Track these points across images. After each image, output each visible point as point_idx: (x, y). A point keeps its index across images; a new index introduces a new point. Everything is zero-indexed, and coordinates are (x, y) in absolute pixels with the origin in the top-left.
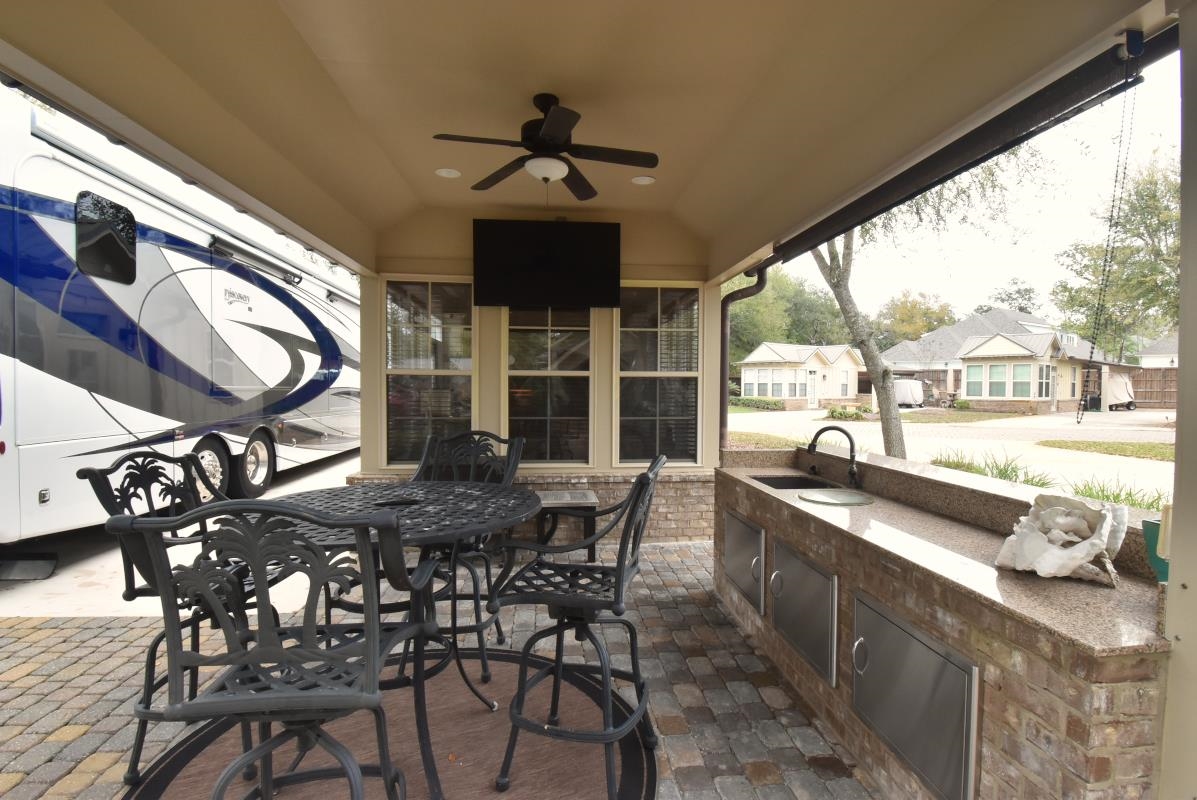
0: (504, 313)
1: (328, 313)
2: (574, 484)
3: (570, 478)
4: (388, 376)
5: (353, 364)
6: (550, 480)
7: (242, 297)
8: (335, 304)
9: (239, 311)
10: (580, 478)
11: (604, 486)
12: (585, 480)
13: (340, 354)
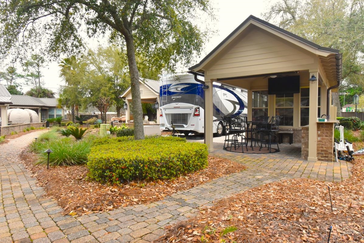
0: (275, 96)
1: (241, 95)
2: (289, 130)
3: (288, 129)
4: (252, 109)
5: (246, 107)
6: (284, 129)
7: (226, 94)
8: (243, 93)
9: (225, 97)
10: (291, 129)
11: (296, 131)
12: (292, 130)
13: (244, 105)
